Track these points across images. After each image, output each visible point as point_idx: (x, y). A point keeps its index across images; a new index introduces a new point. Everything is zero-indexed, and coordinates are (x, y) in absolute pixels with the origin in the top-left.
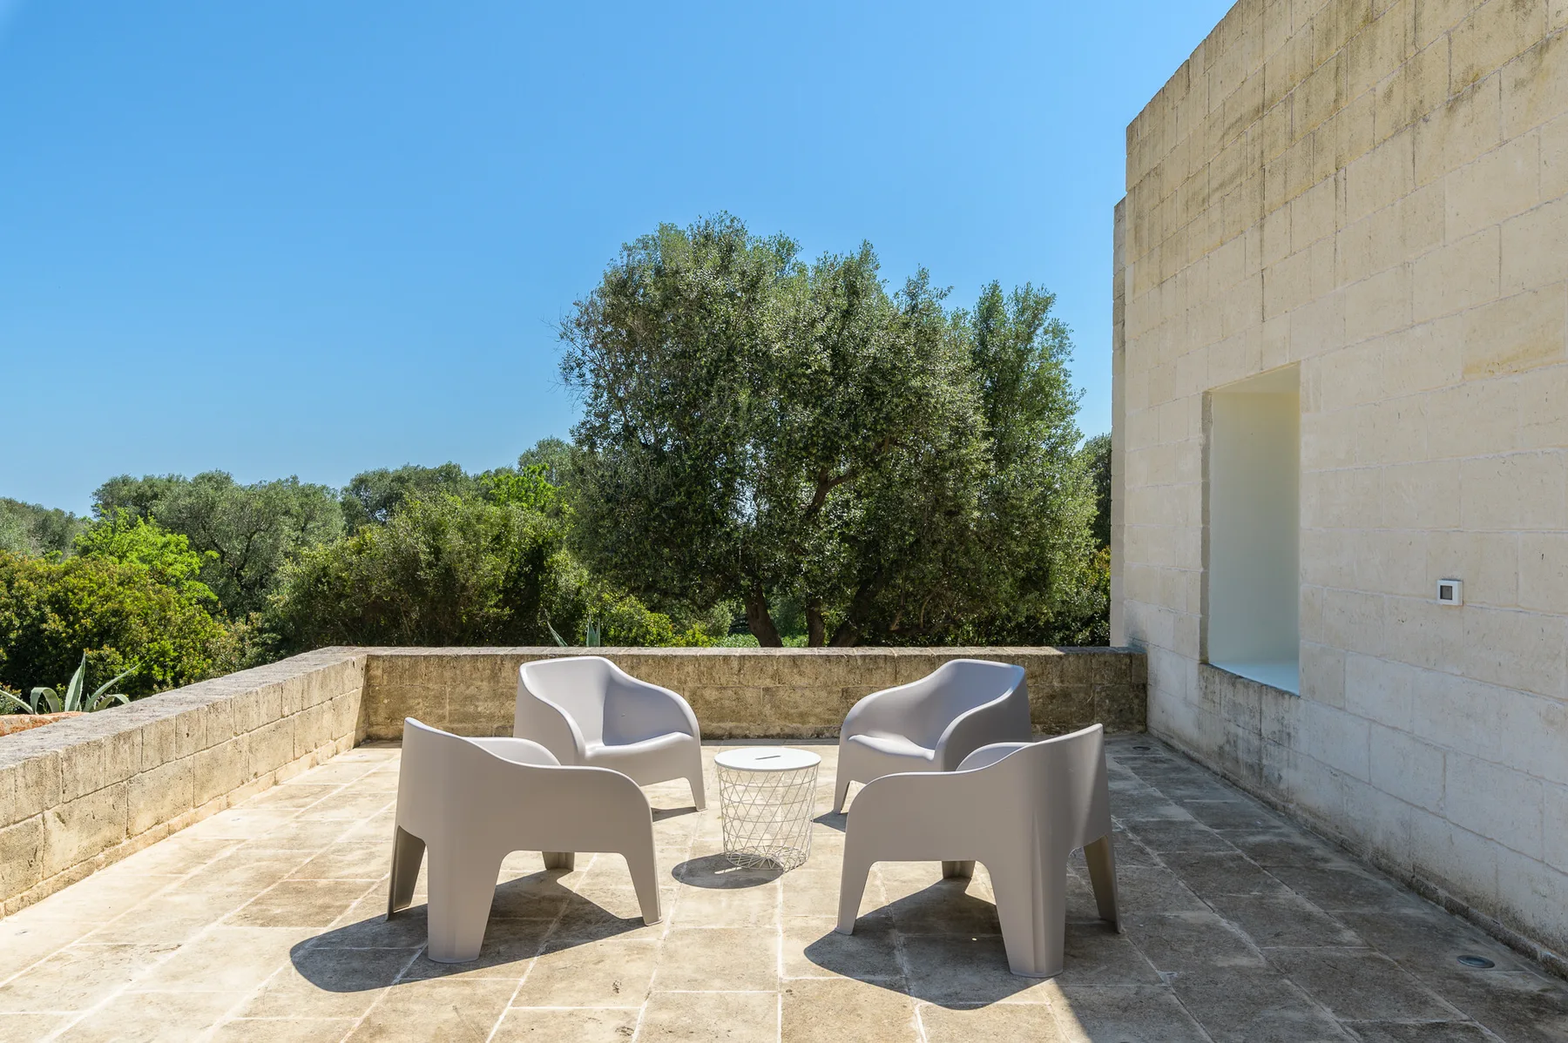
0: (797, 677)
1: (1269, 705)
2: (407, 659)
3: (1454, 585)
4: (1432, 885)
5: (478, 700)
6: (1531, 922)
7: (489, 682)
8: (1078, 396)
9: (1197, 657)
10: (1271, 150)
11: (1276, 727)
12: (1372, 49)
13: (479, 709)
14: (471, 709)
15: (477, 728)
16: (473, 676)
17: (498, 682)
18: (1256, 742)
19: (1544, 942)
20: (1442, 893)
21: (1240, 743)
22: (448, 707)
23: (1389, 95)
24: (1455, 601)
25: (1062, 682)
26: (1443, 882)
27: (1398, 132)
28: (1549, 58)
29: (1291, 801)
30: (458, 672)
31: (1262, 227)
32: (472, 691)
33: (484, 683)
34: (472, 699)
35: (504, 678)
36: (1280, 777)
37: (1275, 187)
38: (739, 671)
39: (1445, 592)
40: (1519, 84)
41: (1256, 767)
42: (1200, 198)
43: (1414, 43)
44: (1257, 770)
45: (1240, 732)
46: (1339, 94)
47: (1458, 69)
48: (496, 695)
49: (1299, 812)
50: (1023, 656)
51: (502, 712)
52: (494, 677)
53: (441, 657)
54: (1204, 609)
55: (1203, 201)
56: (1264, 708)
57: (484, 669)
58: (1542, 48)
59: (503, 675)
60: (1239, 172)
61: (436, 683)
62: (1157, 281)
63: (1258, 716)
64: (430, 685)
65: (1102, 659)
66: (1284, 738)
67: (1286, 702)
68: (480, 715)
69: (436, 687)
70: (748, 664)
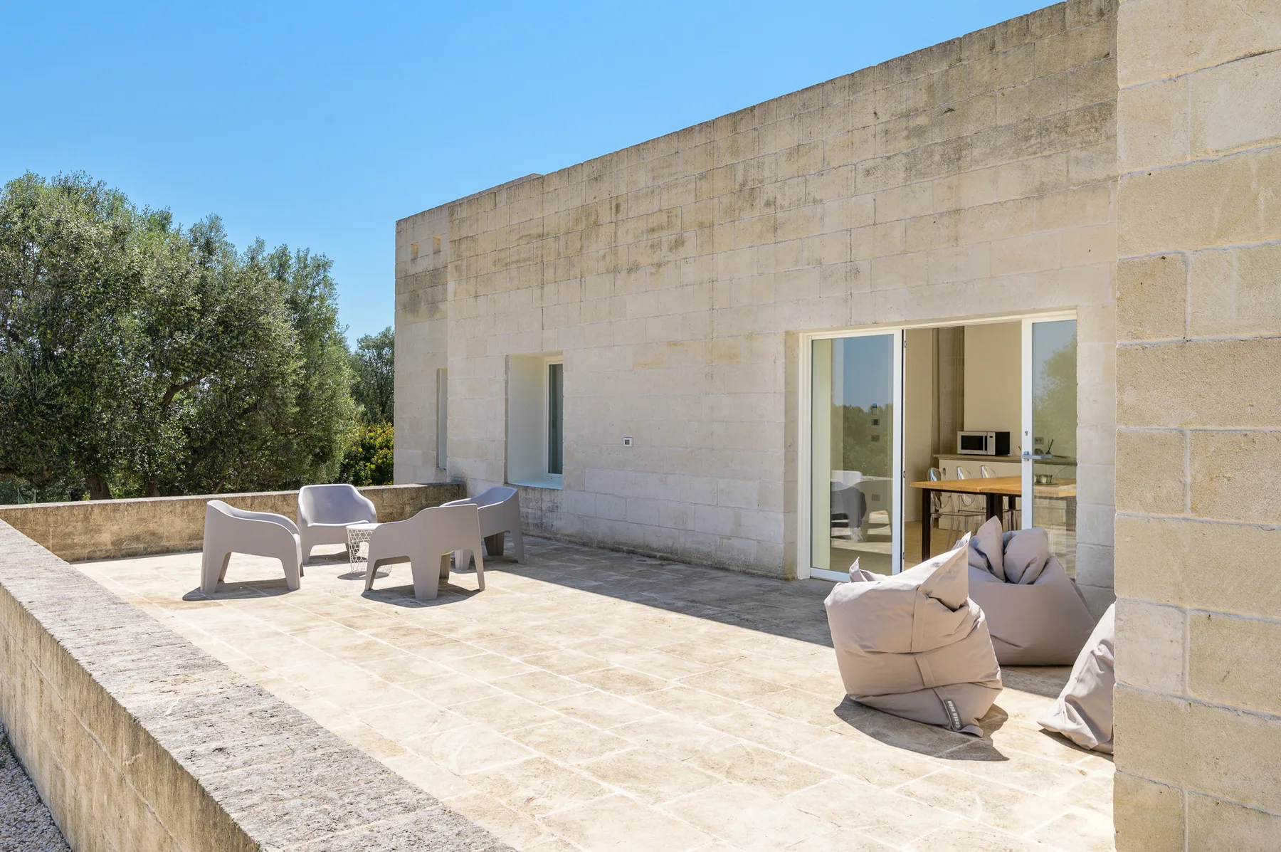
0: (286, 507)
1: (547, 497)
2: (19, 511)
3: (630, 439)
4: (621, 547)
5: (74, 535)
6: (655, 547)
7: (83, 523)
8: (344, 330)
9: (503, 481)
10: (547, 256)
11: (550, 505)
12: (597, 236)
13: (75, 541)
14: (69, 541)
15: (73, 553)
16: (71, 519)
17: (89, 522)
18: (539, 513)
19: (659, 551)
20: (625, 548)
21: (530, 516)
22: (51, 541)
23: (604, 257)
24: (630, 445)
25: (426, 501)
26: (625, 544)
27: (608, 272)
28: (661, 269)
29: (557, 534)
30: (59, 518)
31: (542, 288)
32: (70, 529)
33: (79, 523)
34: (70, 534)
35: (94, 519)
36: (552, 525)
37: (549, 274)
38: (251, 505)
39: (627, 442)
40: (652, 274)
41: (539, 524)
42: (504, 262)
43: (615, 241)
44: (540, 526)
45: (530, 511)
46: (582, 247)
47: (632, 260)
48: (87, 531)
49: (562, 537)
50: (408, 488)
51: (92, 542)
52: (86, 519)
53: (45, 509)
54: (506, 458)
55: (506, 264)
56: (543, 497)
57: (79, 515)
58: (659, 265)
59: (93, 517)
60: (529, 259)
61: (42, 526)
62: (473, 294)
63: (540, 502)
64: (38, 528)
65: (445, 488)
66: (554, 508)
67: (556, 493)
68: (76, 545)
69: (41, 528)
70: (256, 501)
